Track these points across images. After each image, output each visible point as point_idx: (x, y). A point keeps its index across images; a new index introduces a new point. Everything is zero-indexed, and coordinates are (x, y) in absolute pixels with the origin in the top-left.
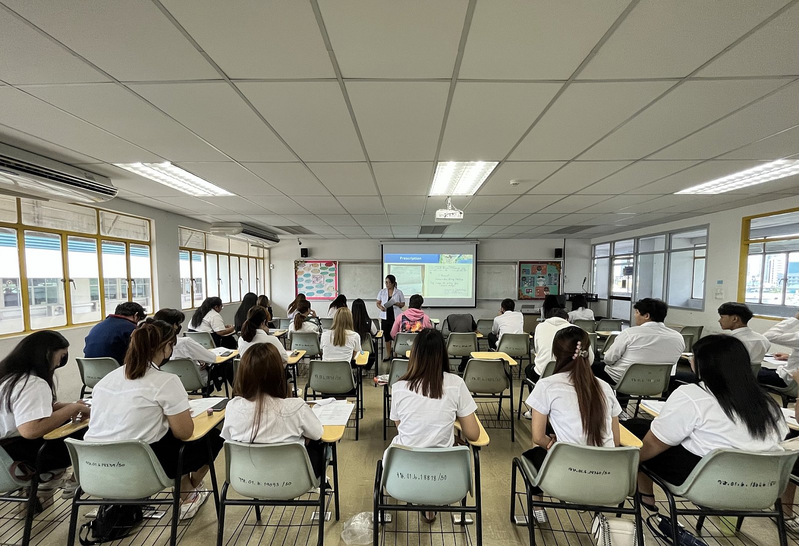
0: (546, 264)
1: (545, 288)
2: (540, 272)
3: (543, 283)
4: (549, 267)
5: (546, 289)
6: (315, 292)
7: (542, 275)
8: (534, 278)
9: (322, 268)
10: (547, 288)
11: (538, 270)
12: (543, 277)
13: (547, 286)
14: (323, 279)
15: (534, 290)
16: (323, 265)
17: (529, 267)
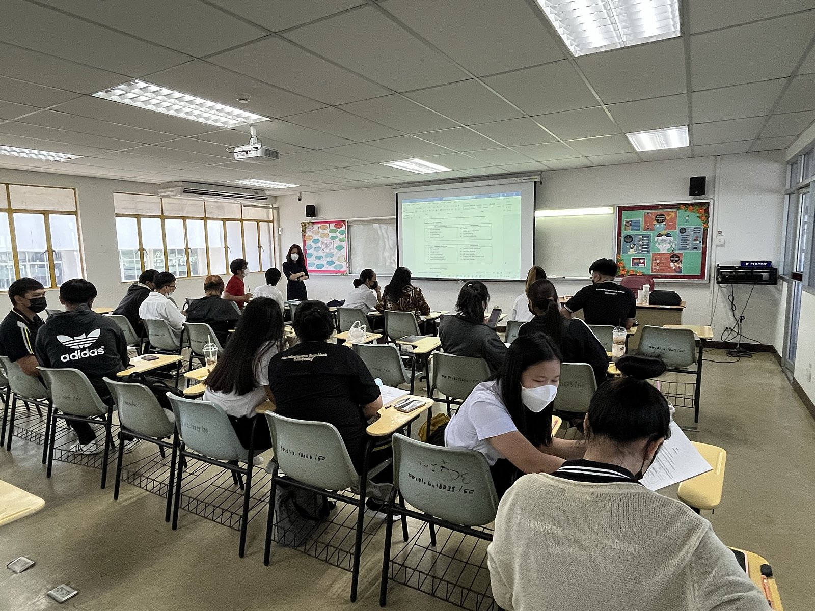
0: (674, 210)
1: (672, 256)
2: (662, 225)
3: (668, 246)
4: (681, 214)
5: (675, 257)
6: (325, 263)
7: (666, 232)
8: (648, 236)
9: (332, 231)
10: (677, 256)
11: (657, 221)
12: (668, 235)
13: (677, 252)
14: (332, 246)
15: (648, 258)
16: (332, 226)
17: (639, 216)
